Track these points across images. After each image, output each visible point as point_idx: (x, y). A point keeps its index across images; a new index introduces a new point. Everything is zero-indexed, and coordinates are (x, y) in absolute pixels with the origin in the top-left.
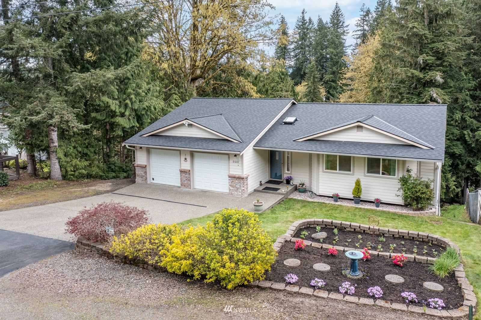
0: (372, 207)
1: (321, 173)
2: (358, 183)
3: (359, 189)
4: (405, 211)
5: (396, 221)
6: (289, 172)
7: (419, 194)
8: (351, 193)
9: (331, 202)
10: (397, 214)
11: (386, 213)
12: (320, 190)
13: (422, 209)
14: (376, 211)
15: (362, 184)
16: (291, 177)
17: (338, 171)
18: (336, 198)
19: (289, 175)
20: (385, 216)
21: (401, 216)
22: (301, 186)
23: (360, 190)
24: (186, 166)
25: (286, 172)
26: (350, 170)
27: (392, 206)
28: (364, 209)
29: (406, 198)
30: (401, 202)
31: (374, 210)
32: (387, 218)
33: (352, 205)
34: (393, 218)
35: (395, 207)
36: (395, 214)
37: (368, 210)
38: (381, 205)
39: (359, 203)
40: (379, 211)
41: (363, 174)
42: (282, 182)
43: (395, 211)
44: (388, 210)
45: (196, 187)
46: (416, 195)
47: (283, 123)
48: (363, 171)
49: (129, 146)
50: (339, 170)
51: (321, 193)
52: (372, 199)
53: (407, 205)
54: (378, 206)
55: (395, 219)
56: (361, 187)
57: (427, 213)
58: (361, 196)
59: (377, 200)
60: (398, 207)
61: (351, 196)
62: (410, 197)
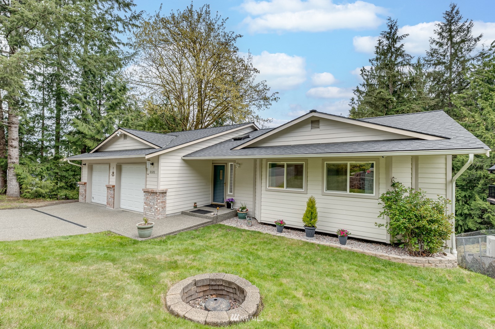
0: (334, 243)
1: (263, 192)
2: (311, 205)
3: (312, 213)
4: (393, 255)
5: (382, 276)
6: (232, 194)
7: (424, 222)
8: (301, 220)
9: (273, 232)
10: (379, 260)
11: (358, 256)
12: (262, 215)
13: (428, 253)
14: (339, 251)
15: (318, 206)
16: (232, 199)
17: (285, 189)
18: (281, 226)
19: (230, 198)
20: (355, 263)
21: (389, 264)
22: (240, 209)
23: (314, 215)
24: (113, 181)
25: (229, 193)
26: (301, 187)
27: (369, 244)
28: (319, 245)
29: (394, 230)
30: (385, 237)
31: (336, 248)
32: (360, 266)
33: (302, 238)
34: (372, 268)
35: (373, 246)
36: (375, 259)
37: (324, 248)
38: (348, 241)
39: (313, 236)
40: (345, 252)
41: (320, 192)
42: (223, 206)
43: (374, 253)
44: (361, 250)
45: (122, 206)
46: (417, 224)
47: (233, 140)
48: (320, 187)
49: (70, 161)
50: (287, 187)
51: (264, 220)
52: (334, 231)
53: (396, 245)
54: (343, 243)
55: (377, 271)
56: (315, 210)
57: (441, 261)
58: (316, 225)
59: (342, 232)
60: (379, 246)
61: (301, 225)
62: (405, 227)
